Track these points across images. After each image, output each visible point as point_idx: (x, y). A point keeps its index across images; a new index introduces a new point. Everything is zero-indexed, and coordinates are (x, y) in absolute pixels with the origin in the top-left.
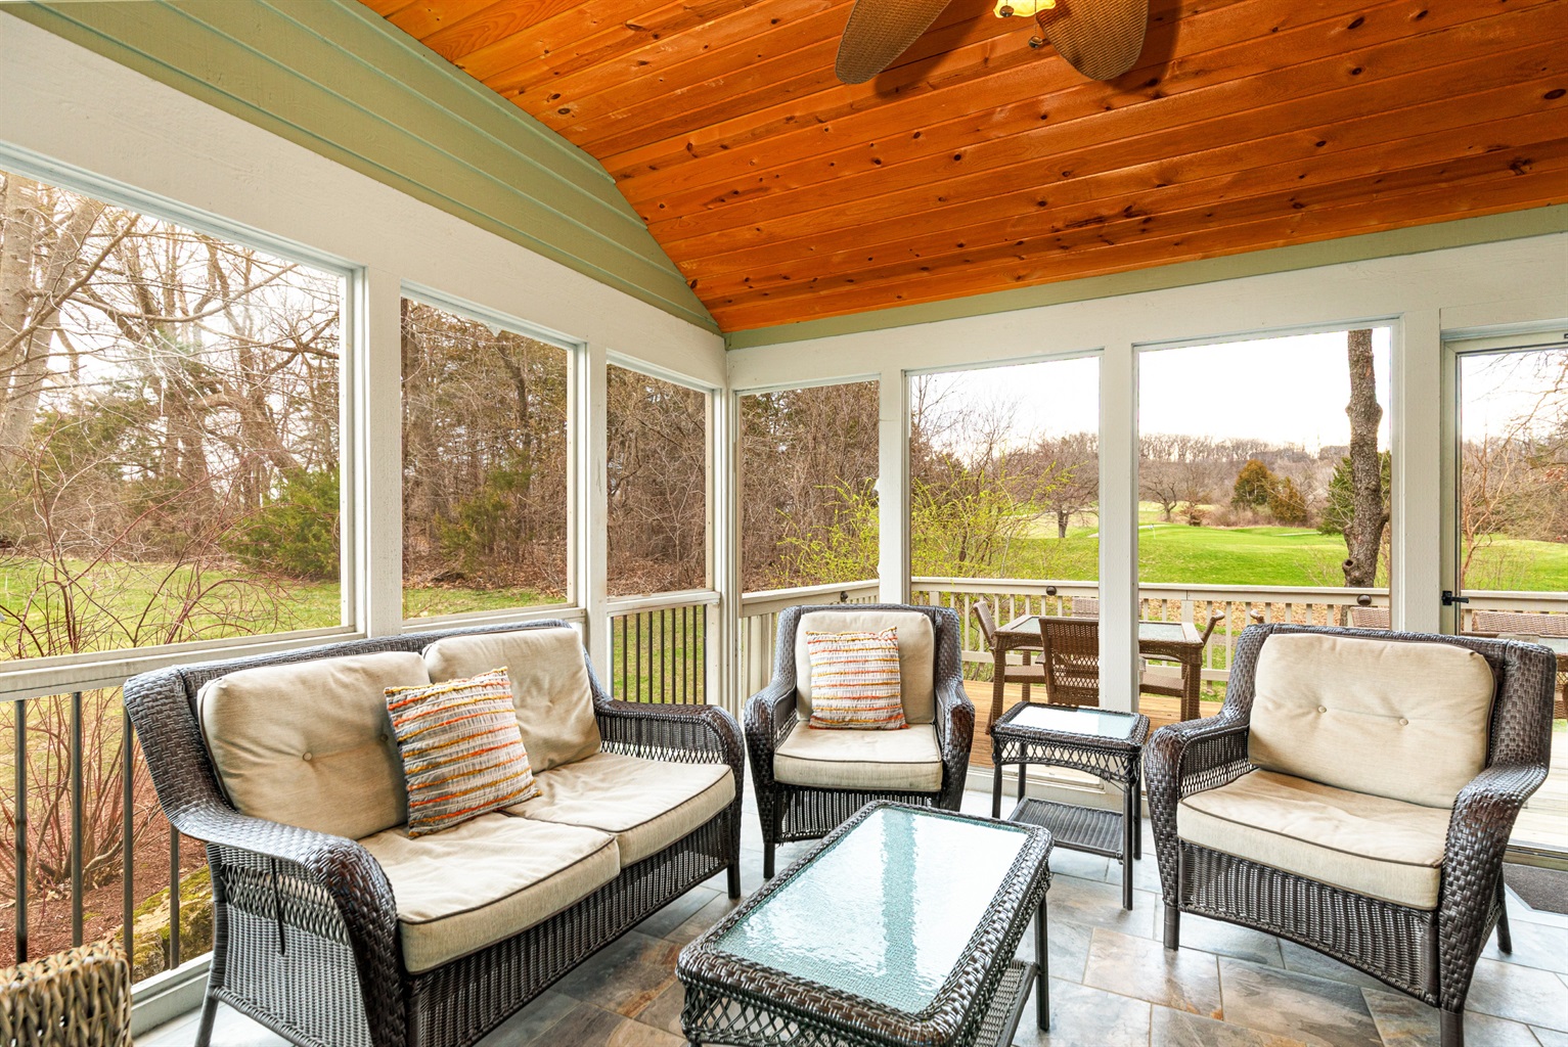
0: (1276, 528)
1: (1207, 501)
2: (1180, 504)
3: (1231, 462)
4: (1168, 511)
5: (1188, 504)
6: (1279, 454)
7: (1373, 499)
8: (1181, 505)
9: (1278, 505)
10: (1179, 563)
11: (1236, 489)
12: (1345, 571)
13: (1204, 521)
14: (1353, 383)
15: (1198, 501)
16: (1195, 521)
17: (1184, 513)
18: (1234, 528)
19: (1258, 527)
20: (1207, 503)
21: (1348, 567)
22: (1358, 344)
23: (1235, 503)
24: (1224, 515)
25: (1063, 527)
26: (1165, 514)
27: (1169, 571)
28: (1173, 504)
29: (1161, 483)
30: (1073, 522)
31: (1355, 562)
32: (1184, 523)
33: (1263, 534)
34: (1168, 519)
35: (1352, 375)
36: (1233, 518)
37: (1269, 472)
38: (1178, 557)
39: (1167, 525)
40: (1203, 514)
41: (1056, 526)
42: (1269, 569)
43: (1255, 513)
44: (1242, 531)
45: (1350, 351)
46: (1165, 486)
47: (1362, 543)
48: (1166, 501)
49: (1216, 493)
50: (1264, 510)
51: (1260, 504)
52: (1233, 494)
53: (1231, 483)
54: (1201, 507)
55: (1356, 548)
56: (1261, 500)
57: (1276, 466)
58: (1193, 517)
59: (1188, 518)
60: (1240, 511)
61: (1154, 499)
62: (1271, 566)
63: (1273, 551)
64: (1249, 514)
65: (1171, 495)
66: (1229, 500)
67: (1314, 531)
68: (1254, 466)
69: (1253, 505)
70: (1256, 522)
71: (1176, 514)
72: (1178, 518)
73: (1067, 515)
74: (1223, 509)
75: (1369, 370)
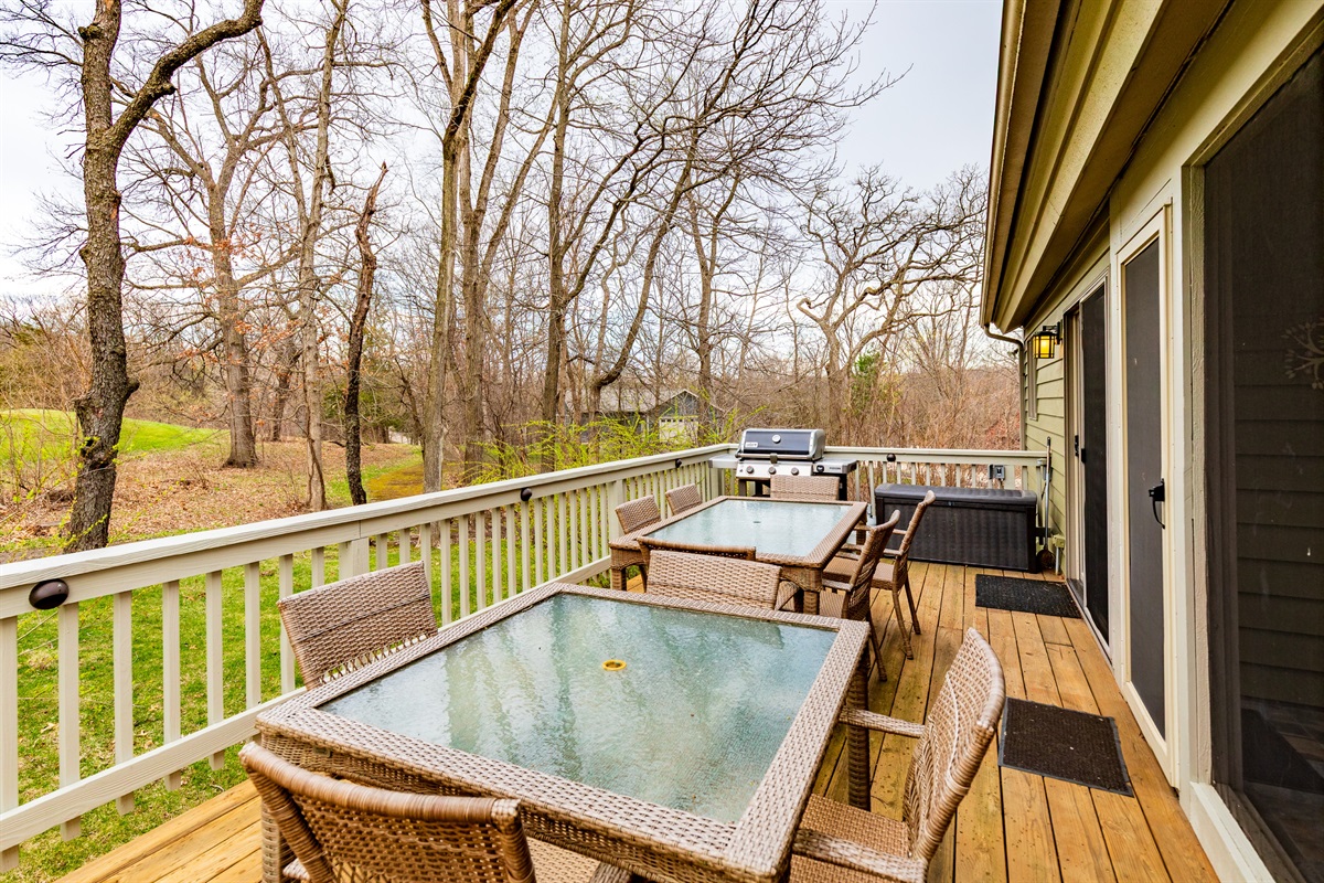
7: (119, 365)
12: (85, 453)
31: (98, 441)
47: (104, 418)
55: (96, 424)
75: (115, 212)
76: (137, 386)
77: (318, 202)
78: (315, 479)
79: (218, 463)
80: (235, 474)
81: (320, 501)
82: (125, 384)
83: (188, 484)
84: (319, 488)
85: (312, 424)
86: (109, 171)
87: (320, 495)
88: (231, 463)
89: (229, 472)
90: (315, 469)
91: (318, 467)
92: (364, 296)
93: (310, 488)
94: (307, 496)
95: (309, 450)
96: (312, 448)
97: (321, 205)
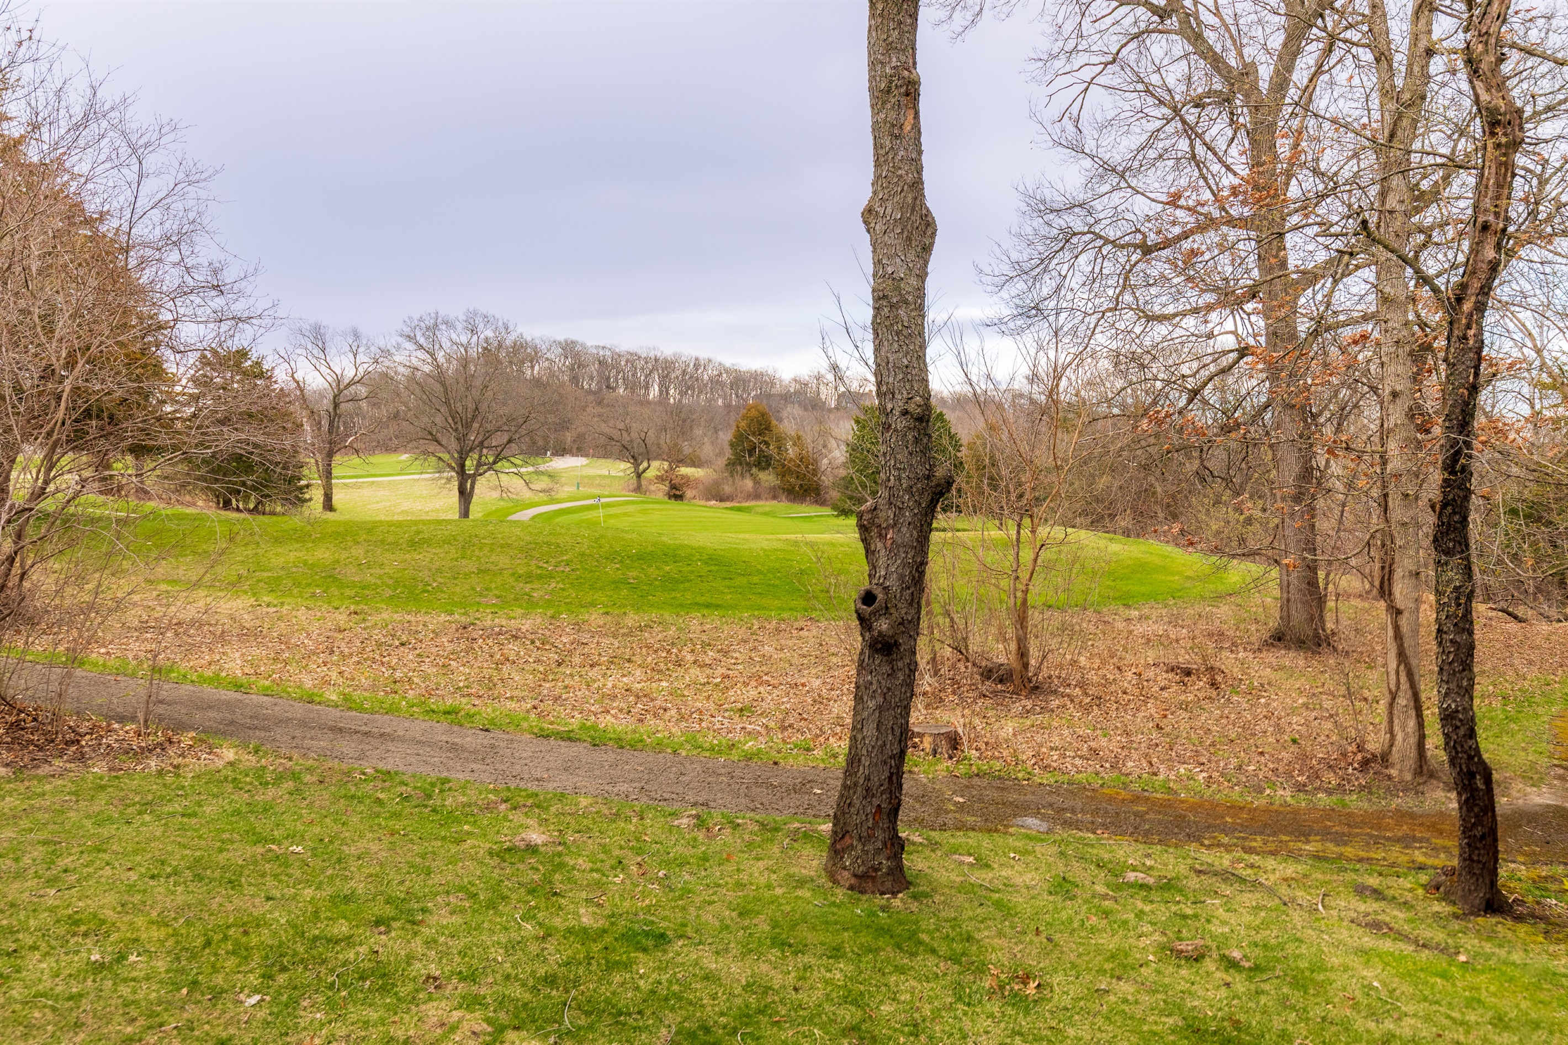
0: (782, 506)
1: (694, 462)
2: (655, 464)
3: (728, 406)
4: (639, 476)
5: (666, 465)
6: (786, 397)
7: (917, 440)
8: (655, 468)
9: (784, 471)
10: (611, 570)
11: (732, 445)
12: (861, 618)
13: (689, 493)
14: (877, 146)
15: (681, 462)
16: (676, 493)
17: (660, 479)
18: (728, 504)
19: (760, 503)
20: (694, 465)
21: (867, 610)
22: (890, 47)
23: (731, 464)
24: (716, 483)
25: (465, 495)
26: (634, 480)
27: (592, 588)
28: (645, 464)
29: (628, 430)
30: (484, 489)
31: (880, 596)
32: (660, 496)
33: (766, 514)
34: (638, 489)
35: (876, 127)
36: (727, 489)
37: (774, 422)
38: (611, 557)
39: (634, 497)
40: (687, 481)
41: (453, 498)
42: (755, 579)
43: (757, 482)
44: (739, 509)
45: (872, 65)
46: (634, 435)
47: (893, 551)
48: (636, 461)
49: (707, 450)
50: (768, 478)
51: (764, 469)
52: (728, 453)
53: (726, 436)
54: (685, 470)
55: (882, 562)
56: (764, 462)
57: (785, 414)
58: (673, 487)
59: (665, 488)
60: (738, 478)
61: (620, 458)
62: (759, 572)
63: (765, 545)
64: (748, 484)
65: (642, 450)
66: (722, 462)
67: (827, 511)
68: (754, 413)
69: (754, 470)
70: (757, 497)
71: (650, 481)
72: (653, 488)
73: (474, 477)
74: (714, 476)
75: (910, 117)
76: (949, 483)
77: (1423, 44)
78: (1402, 701)
79: (1257, 633)
80: (1282, 662)
81: (1413, 754)
82: (928, 477)
83: (1188, 673)
84: (1412, 723)
85: (1399, 573)
86: (901, 33)
87: (1413, 740)
88: (1279, 638)
89: (1270, 657)
90: (1403, 679)
91: (1410, 675)
92: (1485, 227)
93: (1391, 722)
94: (1384, 738)
95: (1390, 632)
96: (1397, 628)
97: (1430, 53)
